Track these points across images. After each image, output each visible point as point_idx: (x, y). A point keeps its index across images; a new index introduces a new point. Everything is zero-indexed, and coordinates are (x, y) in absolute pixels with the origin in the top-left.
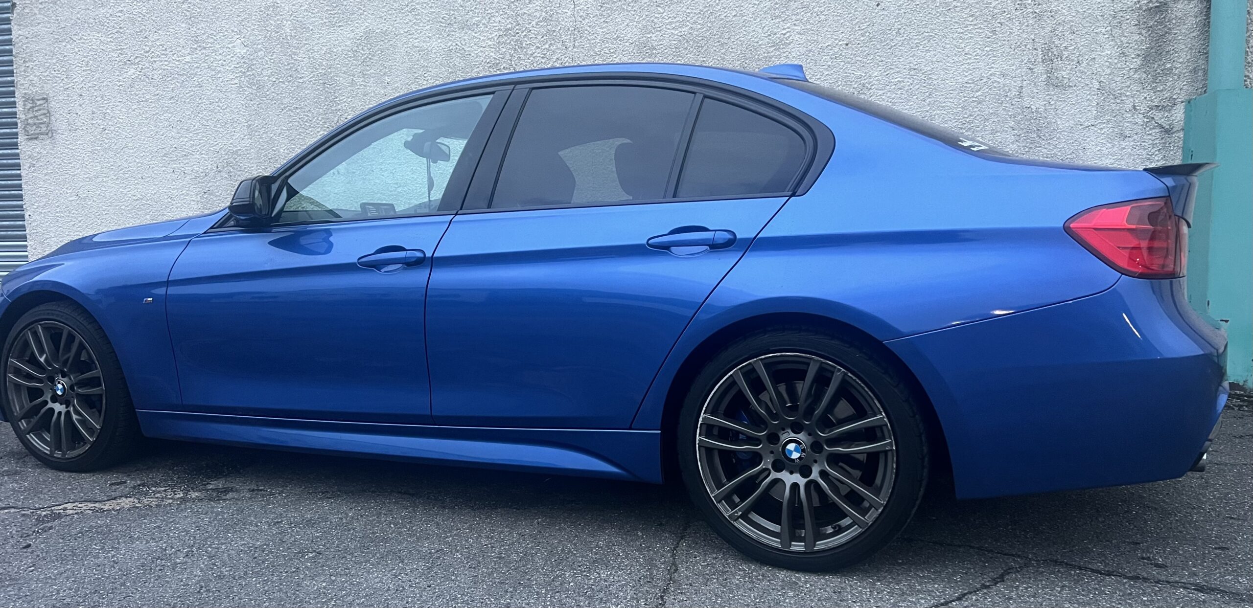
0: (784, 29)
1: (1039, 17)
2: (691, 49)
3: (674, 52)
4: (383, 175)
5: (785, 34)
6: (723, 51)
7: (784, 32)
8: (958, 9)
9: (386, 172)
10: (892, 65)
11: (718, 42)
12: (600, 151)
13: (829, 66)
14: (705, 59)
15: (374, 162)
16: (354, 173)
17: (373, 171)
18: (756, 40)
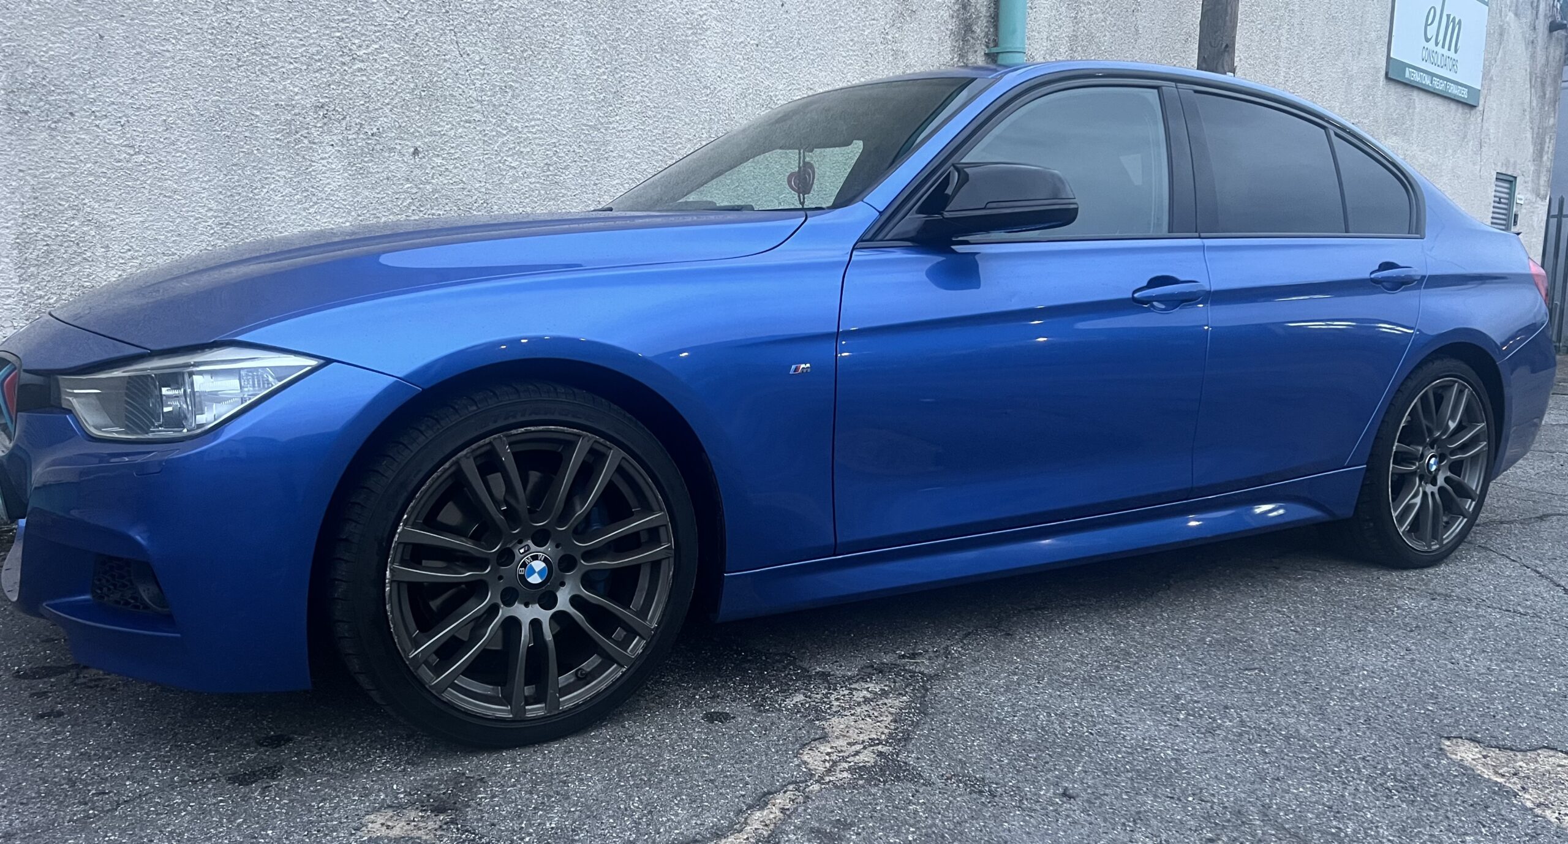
0: (701, 9)
1: (895, 53)
2: (605, 9)
3: (585, 7)
4: (97, 126)
5: (701, 16)
6: (639, 21)
7: (701, 13)
8: (843, 30)
9: (104, 121)
10: (794, 79)
11: (635, 7)
12: (494, 133)
13: (742, 67)
14: (620, 27)
15: (76, 96)
16: (26, 113)
17: (71, 114)
18: (675, 15)
